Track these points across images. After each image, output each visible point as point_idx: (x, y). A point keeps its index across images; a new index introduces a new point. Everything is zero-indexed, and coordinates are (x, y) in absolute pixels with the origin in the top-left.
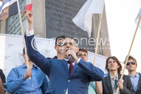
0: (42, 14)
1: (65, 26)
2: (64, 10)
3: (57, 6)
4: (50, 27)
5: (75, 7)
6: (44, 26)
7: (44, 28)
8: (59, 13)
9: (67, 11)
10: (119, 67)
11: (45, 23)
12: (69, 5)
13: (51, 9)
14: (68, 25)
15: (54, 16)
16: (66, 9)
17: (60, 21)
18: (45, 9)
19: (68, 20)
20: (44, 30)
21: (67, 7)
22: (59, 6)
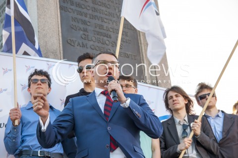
0: (54, 20)
1: (94, 39)
2: (90, 12)
3: (78, 5)
4: (69, 41)
5: (109, 7)
6: (59, 40)
7: (59, 44)
8: (83, 18)
9: (96, 14)
10: (187, 102)
11: (60, 34)
12: (99, 4)
13: (70, 10)
14: (98, 36)
15: (74, 23)
16: (95, 10)
17: (85, 30)
18: (59, 10)
19: (97, 29)
20: (60, 46)
21: (96, 6)
22: (83, 7)
